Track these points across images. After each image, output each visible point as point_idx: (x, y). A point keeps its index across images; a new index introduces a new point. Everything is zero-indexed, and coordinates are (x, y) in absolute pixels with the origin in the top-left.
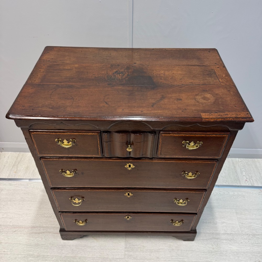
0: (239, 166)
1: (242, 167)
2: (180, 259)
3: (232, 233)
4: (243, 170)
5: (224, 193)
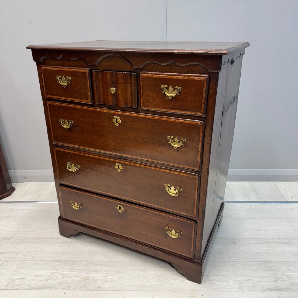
0: (281, 187)
1: (285, 188)
2: (233, 260)
3: (287, 237)
4: (286, 190)
5: (271, 207)
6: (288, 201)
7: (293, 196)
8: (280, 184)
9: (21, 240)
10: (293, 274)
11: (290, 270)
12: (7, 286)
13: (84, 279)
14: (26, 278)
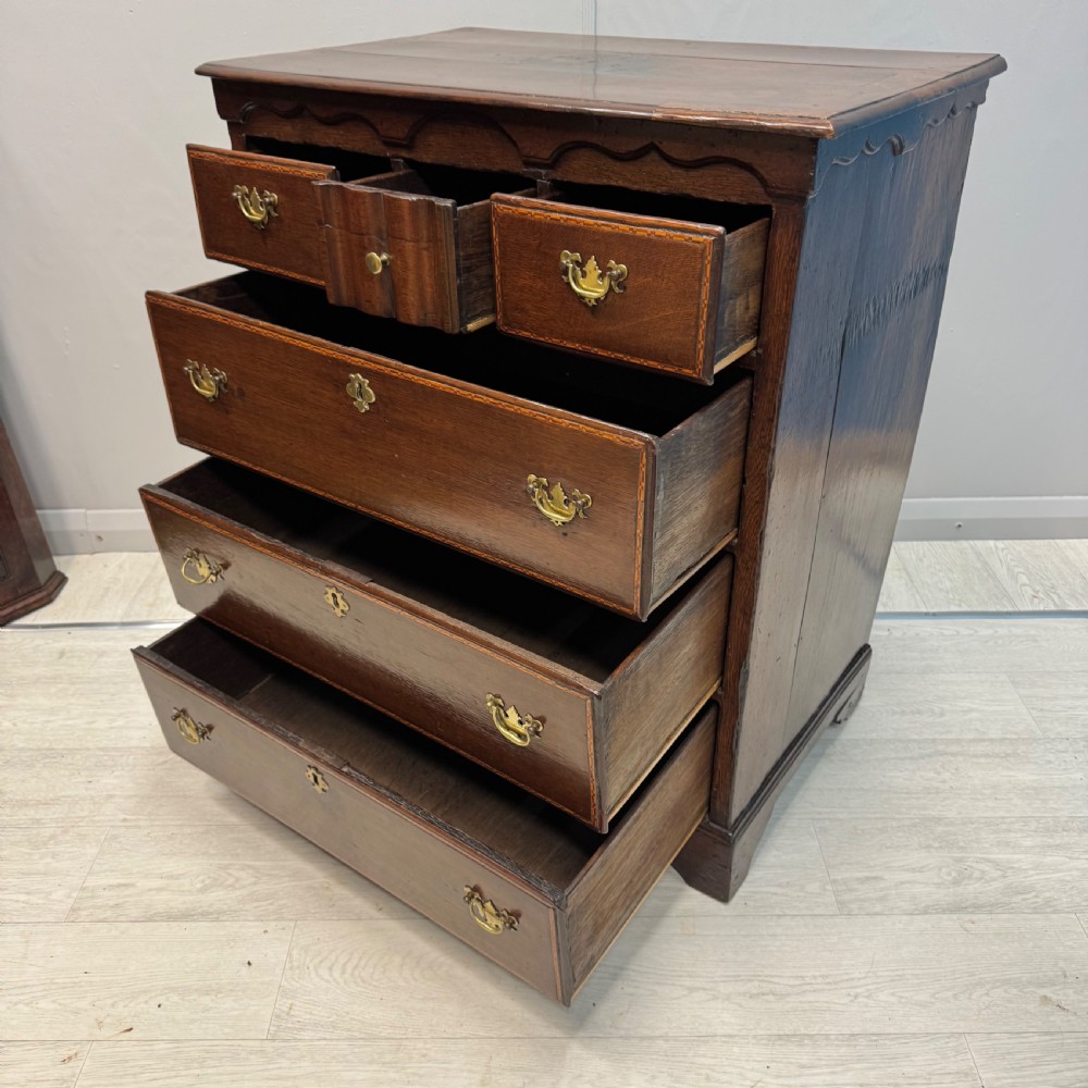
0: (1001, 561)
1: (1013, 563)
2: (820, 813)
3: (1008, 736)
4: (1017, 570)
5: (958, 632)
6: (1022, 609)
7: (1038, 592)
8: (997, 548)
9: (106, 758)
10: (1016, 856)
11: (1007, 844)
12: (73, 910)
13: (326, 885)
14: (133, 885)
